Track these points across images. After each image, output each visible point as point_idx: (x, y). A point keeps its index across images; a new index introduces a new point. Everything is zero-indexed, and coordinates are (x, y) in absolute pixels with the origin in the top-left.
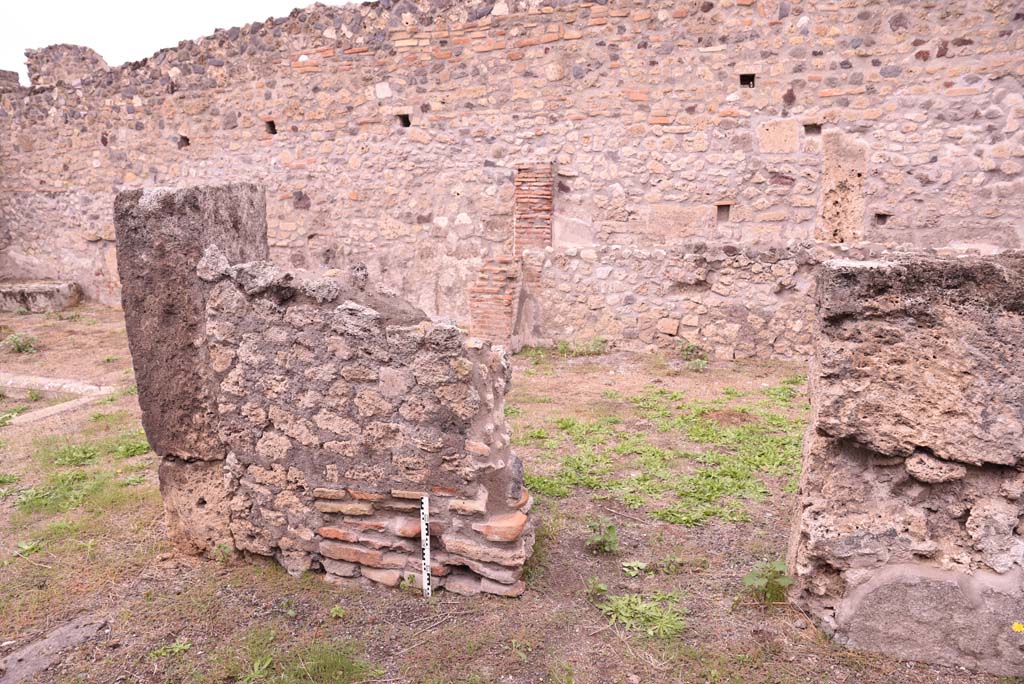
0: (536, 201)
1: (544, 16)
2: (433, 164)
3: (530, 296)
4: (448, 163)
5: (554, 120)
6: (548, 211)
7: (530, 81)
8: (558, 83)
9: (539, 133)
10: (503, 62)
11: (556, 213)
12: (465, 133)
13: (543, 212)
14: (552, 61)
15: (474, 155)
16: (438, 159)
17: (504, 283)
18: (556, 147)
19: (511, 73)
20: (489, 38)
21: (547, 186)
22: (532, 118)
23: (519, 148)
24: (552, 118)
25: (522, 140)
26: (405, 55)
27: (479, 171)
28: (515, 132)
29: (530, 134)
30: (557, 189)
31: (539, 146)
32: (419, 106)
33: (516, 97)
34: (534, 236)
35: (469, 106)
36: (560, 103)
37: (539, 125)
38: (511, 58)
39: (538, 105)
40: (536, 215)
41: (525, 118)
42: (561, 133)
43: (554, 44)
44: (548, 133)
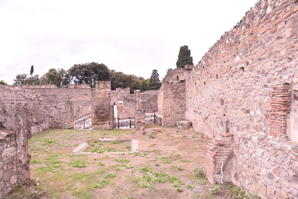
0: (278, 105)
1: (284, 4)
2: (250, 87)
3: (235, 156)
4: (254, 87)
5: (290, 59)
6: (284, 111)
7: (280, 41)
8: (291, 38)
9: (284, 68)
10: (270, 35)
11: (292, 113)
12: (258, 72)
13: (282, 112)
14: (288, 27)
15: (261, 82)
16: (251, 85)
17: (216, 147)
18: (291, 74)
19: (273, 40)
20: (265, 26)
21: (282, 97)
22: (281, 60)
23: (276, 77)
24: (289, 58)
25: (277, 73)
26: (242, 42)
27: (263, 90)
28: (275, 69)
29: (280, 69)
30: (293, 98)
31: (284, 75)
32: (246, 63)
33: (274, 51)
34: (277, 124)
35: (260, 59)
36: (292, 49)
37: (284, 63)
38: (273, 32)
39: (283, 53)
40: (278, 113)
41: (279, 61)
42: (293, 66)
43: (289, 17)
44: (288, 67)
